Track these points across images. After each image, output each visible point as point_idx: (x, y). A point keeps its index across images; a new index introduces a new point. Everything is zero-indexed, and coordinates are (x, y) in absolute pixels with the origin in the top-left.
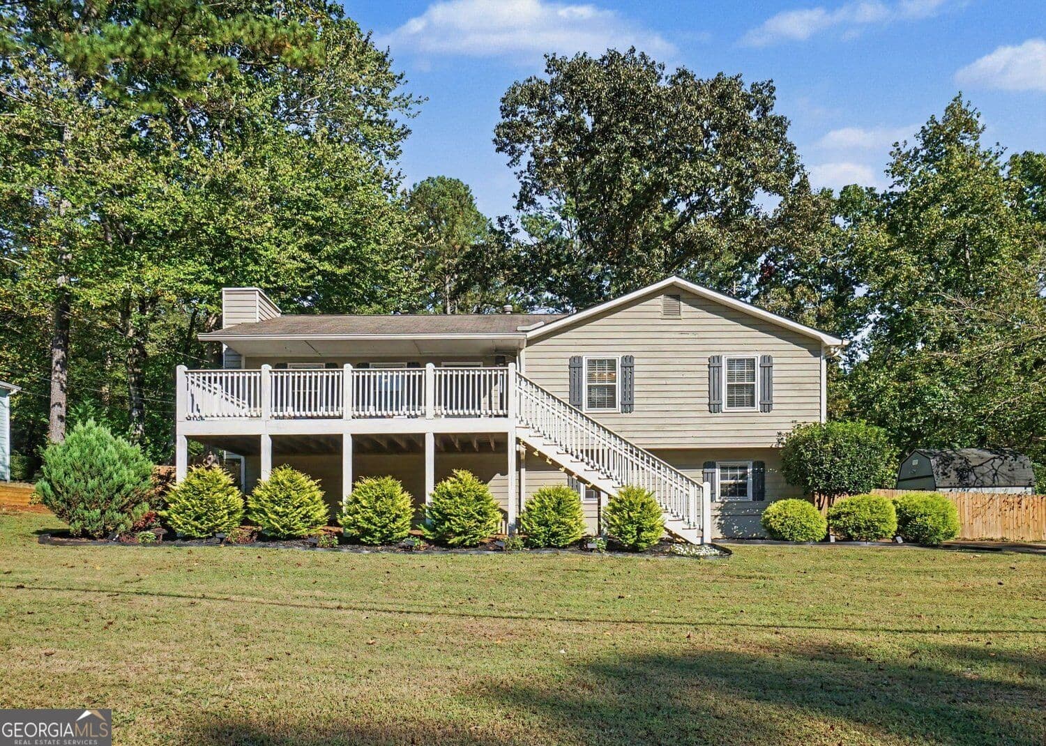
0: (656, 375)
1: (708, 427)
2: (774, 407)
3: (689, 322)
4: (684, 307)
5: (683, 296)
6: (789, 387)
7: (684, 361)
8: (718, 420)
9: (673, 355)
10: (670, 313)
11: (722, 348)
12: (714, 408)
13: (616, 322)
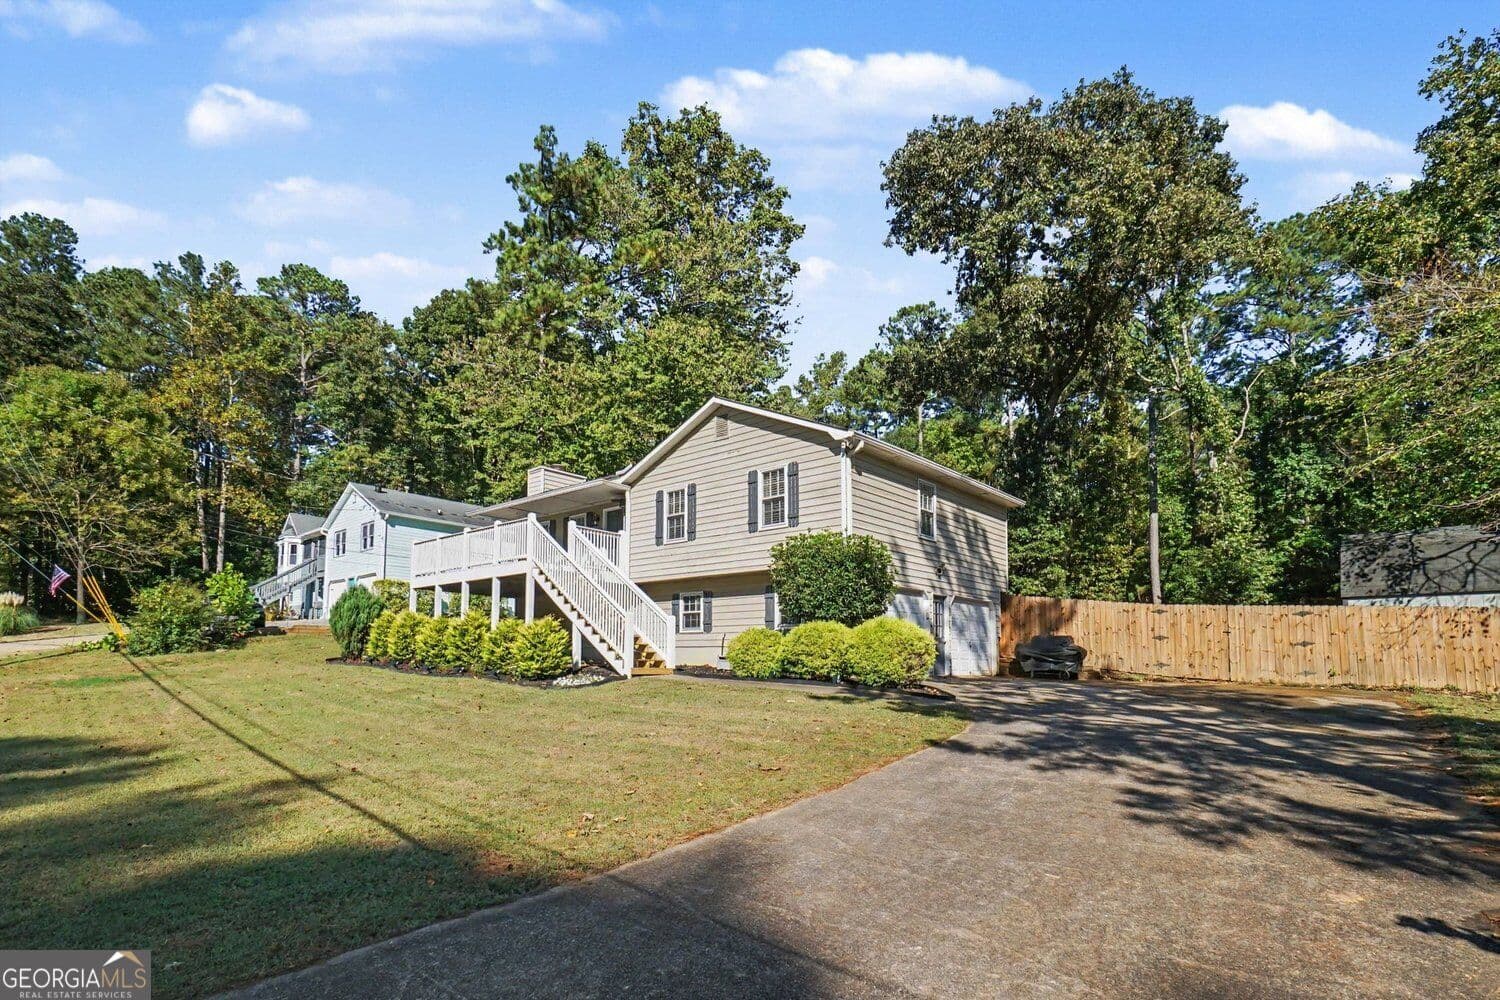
0: (712, 499)
1: (748, 549)
2: (801, 519)
3: (736, 439)
4: (731, 424)
5: (731, 414)
6: (814, 494)
7: (731, 481)
8: (756, 540)
9: (722, 476)
10: (722, 432)
11: (756, 462)
12: (753, 525)
13: (688, 451)
